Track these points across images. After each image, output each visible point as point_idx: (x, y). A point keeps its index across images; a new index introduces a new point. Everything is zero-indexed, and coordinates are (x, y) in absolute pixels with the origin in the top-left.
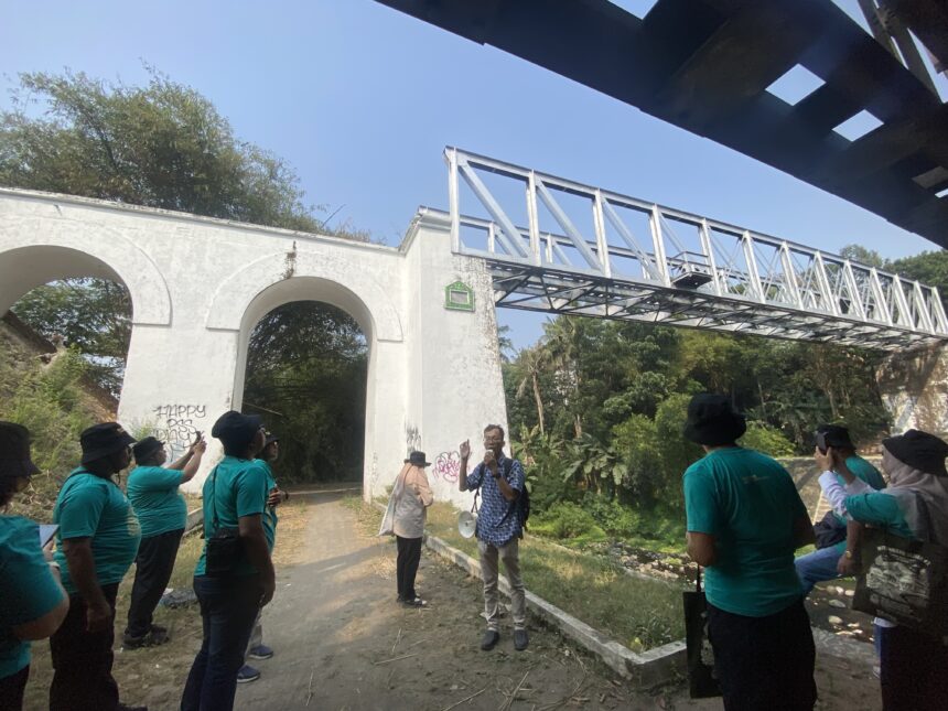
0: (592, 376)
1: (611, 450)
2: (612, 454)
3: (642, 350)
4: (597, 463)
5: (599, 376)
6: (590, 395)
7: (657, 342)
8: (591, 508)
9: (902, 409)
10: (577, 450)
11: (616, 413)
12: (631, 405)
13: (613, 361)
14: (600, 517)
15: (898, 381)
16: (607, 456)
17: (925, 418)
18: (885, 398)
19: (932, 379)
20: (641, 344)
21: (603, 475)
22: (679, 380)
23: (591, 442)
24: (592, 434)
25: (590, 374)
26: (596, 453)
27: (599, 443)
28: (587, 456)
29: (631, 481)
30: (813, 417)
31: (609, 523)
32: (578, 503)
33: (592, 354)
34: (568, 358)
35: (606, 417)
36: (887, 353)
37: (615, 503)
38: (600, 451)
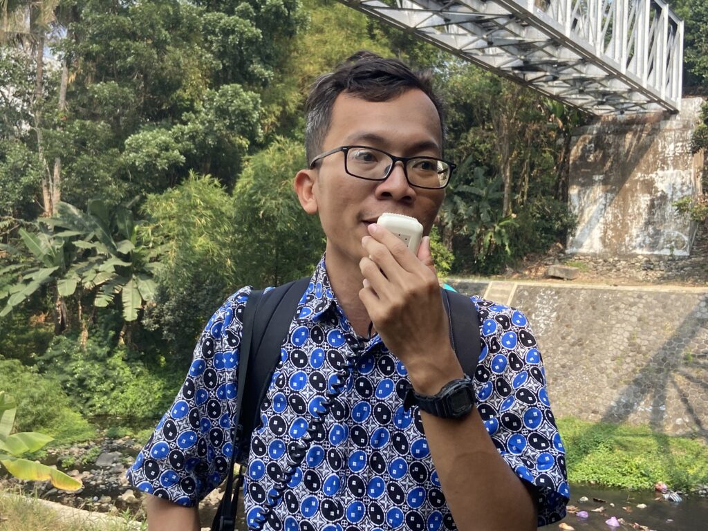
0: (103, 74)
1: (126, 247)
2: (126, 258)
3: (226, 32)
4: (90, 275)
5: (123, 75)
6: (94, 117)
7: (259, 21)
8: (61, 371)
9: (591, 211)
10: (45, 244)
11: (150, 167)
12: (185, 152)
13: (160, 45)
14: (79, 389)
15: (596, 167)
16: (115, 261)
17: (614, 230)
18: (574, 191)
19: (640, 170)
20: (226, 20)
21: (101, 301)
22: (284, 112)
23: (81, 227)
24: (83, 208)
25: (100, 67)
26: (88, 253)
27: (99, 232)
28: (69, 257)
29: (160, 315)
30: (477, 211)
31: (98, 400)
32: (32, 362)
33: (113, 19)
34: (48, 16)
35: (123, 174)
36: (593, 118)
37: (117, 359)
38: (101, 249)
